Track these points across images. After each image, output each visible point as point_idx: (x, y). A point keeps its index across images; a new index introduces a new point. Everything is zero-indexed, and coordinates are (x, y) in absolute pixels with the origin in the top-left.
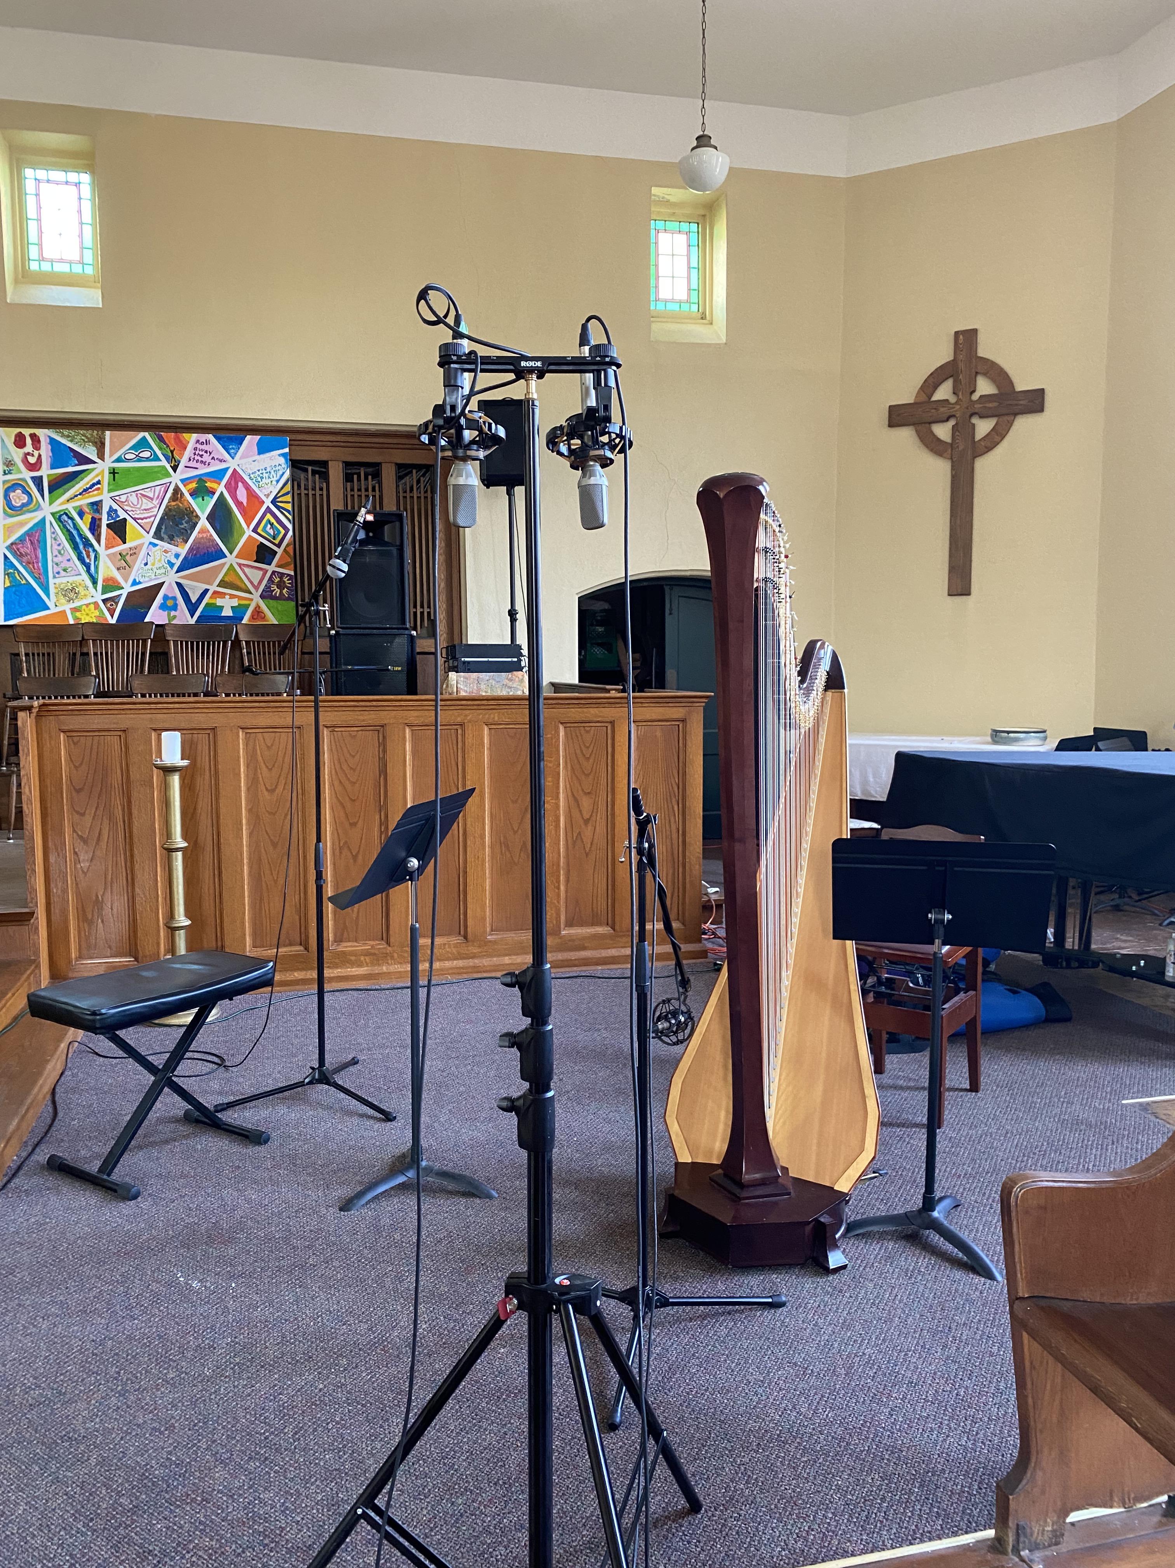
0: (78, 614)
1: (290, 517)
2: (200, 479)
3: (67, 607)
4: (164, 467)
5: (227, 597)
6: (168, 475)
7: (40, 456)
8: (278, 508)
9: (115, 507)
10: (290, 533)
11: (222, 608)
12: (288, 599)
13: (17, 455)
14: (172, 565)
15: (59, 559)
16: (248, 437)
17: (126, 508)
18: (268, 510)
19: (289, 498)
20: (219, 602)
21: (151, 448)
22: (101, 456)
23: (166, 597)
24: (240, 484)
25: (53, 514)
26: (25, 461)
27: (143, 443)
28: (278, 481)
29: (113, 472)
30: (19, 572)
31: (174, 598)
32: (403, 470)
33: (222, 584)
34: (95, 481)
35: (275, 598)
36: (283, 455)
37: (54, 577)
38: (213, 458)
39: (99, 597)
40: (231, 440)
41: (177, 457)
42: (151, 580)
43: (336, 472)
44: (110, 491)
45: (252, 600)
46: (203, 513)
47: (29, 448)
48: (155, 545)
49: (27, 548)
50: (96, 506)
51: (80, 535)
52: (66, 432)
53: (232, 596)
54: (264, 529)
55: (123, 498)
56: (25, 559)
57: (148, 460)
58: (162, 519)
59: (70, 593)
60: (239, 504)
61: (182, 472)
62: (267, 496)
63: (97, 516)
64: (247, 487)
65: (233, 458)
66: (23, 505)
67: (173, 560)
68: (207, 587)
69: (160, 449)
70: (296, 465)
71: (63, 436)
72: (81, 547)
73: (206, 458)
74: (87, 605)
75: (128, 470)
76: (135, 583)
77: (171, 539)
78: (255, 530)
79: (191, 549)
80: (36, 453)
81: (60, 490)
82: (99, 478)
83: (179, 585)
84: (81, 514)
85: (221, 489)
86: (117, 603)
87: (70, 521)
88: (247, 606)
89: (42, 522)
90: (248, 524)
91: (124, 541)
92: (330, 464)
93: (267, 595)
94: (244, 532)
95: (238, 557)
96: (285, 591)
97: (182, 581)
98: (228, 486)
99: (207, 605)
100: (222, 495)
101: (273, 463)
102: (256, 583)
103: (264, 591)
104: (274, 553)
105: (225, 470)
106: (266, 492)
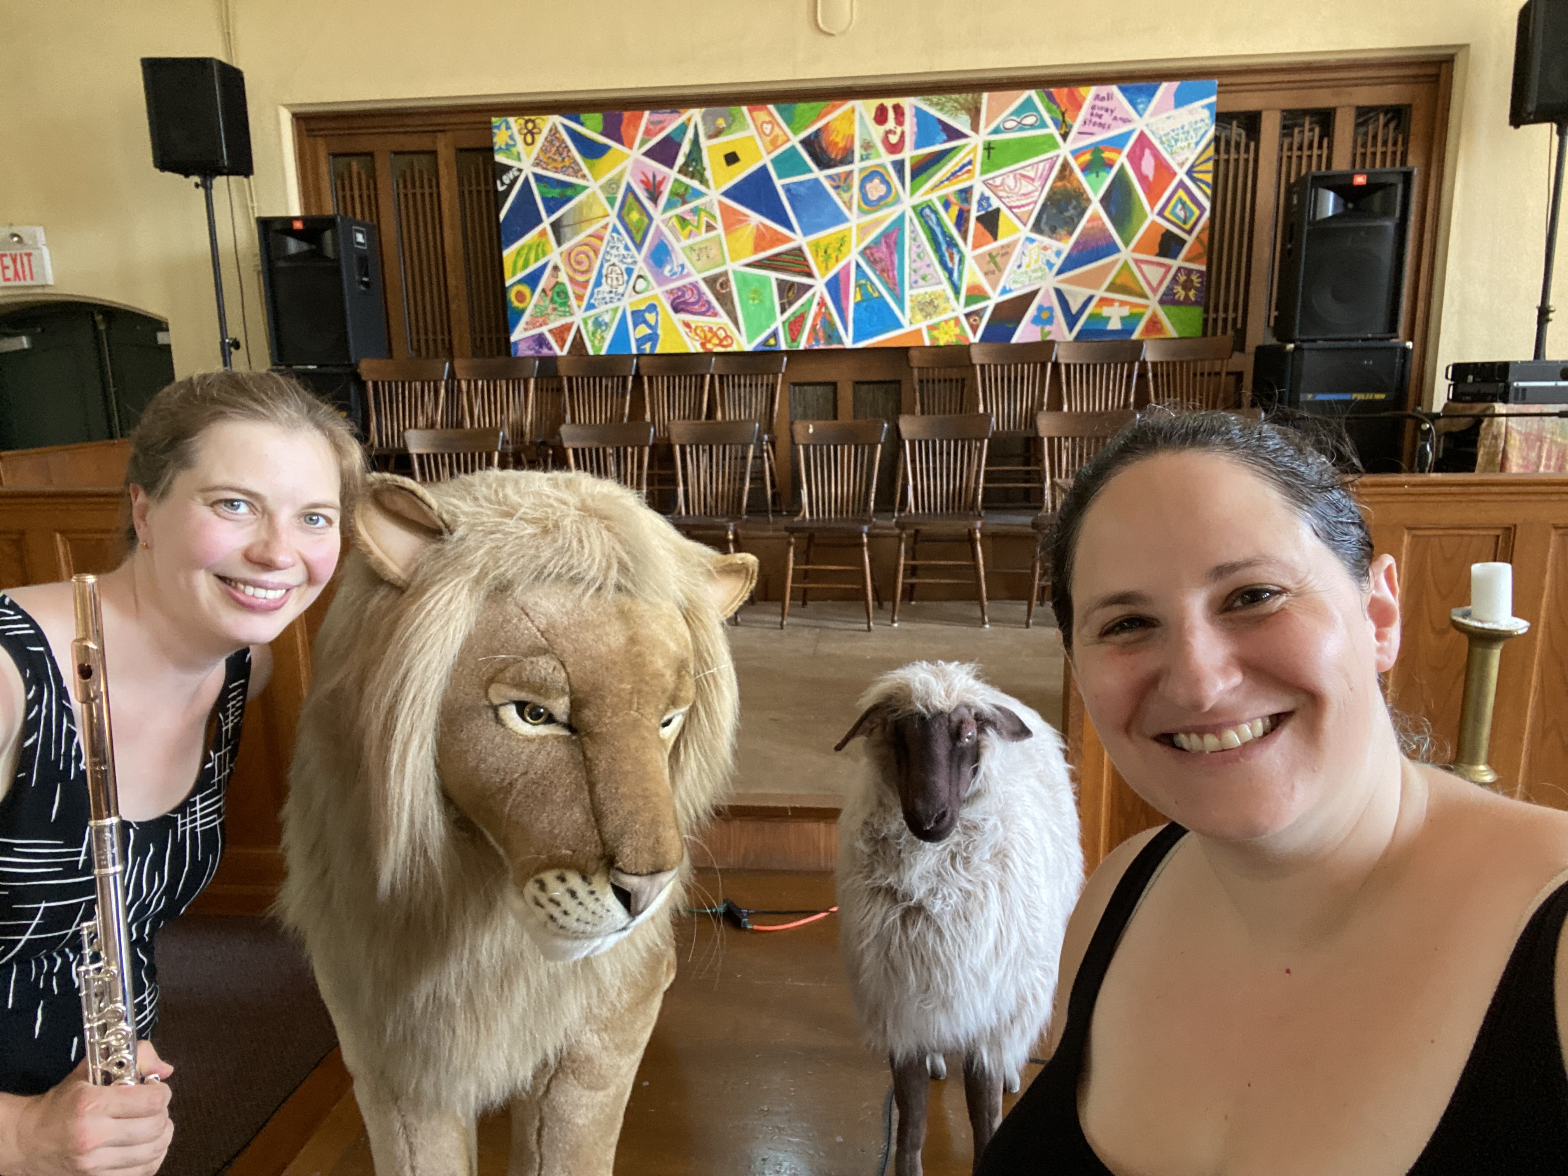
0: (935, 333)
1: (1209, 192)
2: (1096, 149)
3: (922, 324)
4: (1051, 137)
5: (1117, 304)
6: (1055, 146)
7: (903, 134)
8: (1194, 180)
9: (988, 193)
10: (1207, 214)
11: (1108, 319)
12: (1196, 303)
13: (877, 132)
14: (1050, 265)
15: (919, 264)
16: (1164, 85)
17: (1001, 194)
18: (1181, 184)
19: (1210, 166)
20: (1106, 311)
21: (1036, 109)
22: (975, 127)
23: (1040, 308)
24: (1147, 152)
25: (914, 208)
26: (886, 141)
27: (1028, 106)
28: (1197, 144)
29: (988, 148)
30: (872, 284)
31: (1051, 309)
32: (1364, 114)
33: (1112, 288)
34: (965, 161)
35: (1176, 303)
37: (911, 288)
38: (1115, 118)
39: (961, 310)
40: (1140, 91)
41: (1068, 120)
42: (1024, 286)
43: (1270, 127)
44: (983, 173)
45: (1146, 307)
46: (1096, 193)
47: (891, 123)
48: (1032, 241)
49: (882, 252)
50: (966, 194)
51: (944, 233)
52: (935, 98)
53: (1123, 303)
54: (1173, 212)
55: (998, 182)
56: (879, 266)
57: (1032, 127)
58: (1044, 206)
59: (928, 307)
60: (1142, 178)
61: (1074, 140)
62: (1181, 165)
63: (965, 206)
64: (1156, 155)
65: (1141, 115)
66: (881, 198)
67: (1053, 259)
68: (1089, 292)
69: (1049, 111)
70: (1222, 118)
71: (932, 104)
72: (944, 247)
73: (1107, 118)
74: (946, 321)
75: (1007, 143)
76: (1004, 291)
77: (1053, 232)
78: (1161, 214)
79: (1077, 243)
80: (899, 130)
81: (923, 177)
82: (971, 156)
83: (1059, 292)
84: (947, 205)
85: (1122, 160)
86: (981, 318)
87: (933, 216)
88: (1140, 316)
89: (901, 218)
90: (1152, 205)
91: (995, 237)
92: (1264, 115)
93: (1167, 300)
94: (1146, 216)
95: (1135, 250)
96: (1192, 294)
97: (1063, 287)
98: (1129, 156)
99: (1091, 316)
100: (1122, 167)
101: (1192, 119)
102: (1155, 284)
103: (1164, 294)
104: (1183, 242)
105: (1129, 134)
106: (1180, 159)
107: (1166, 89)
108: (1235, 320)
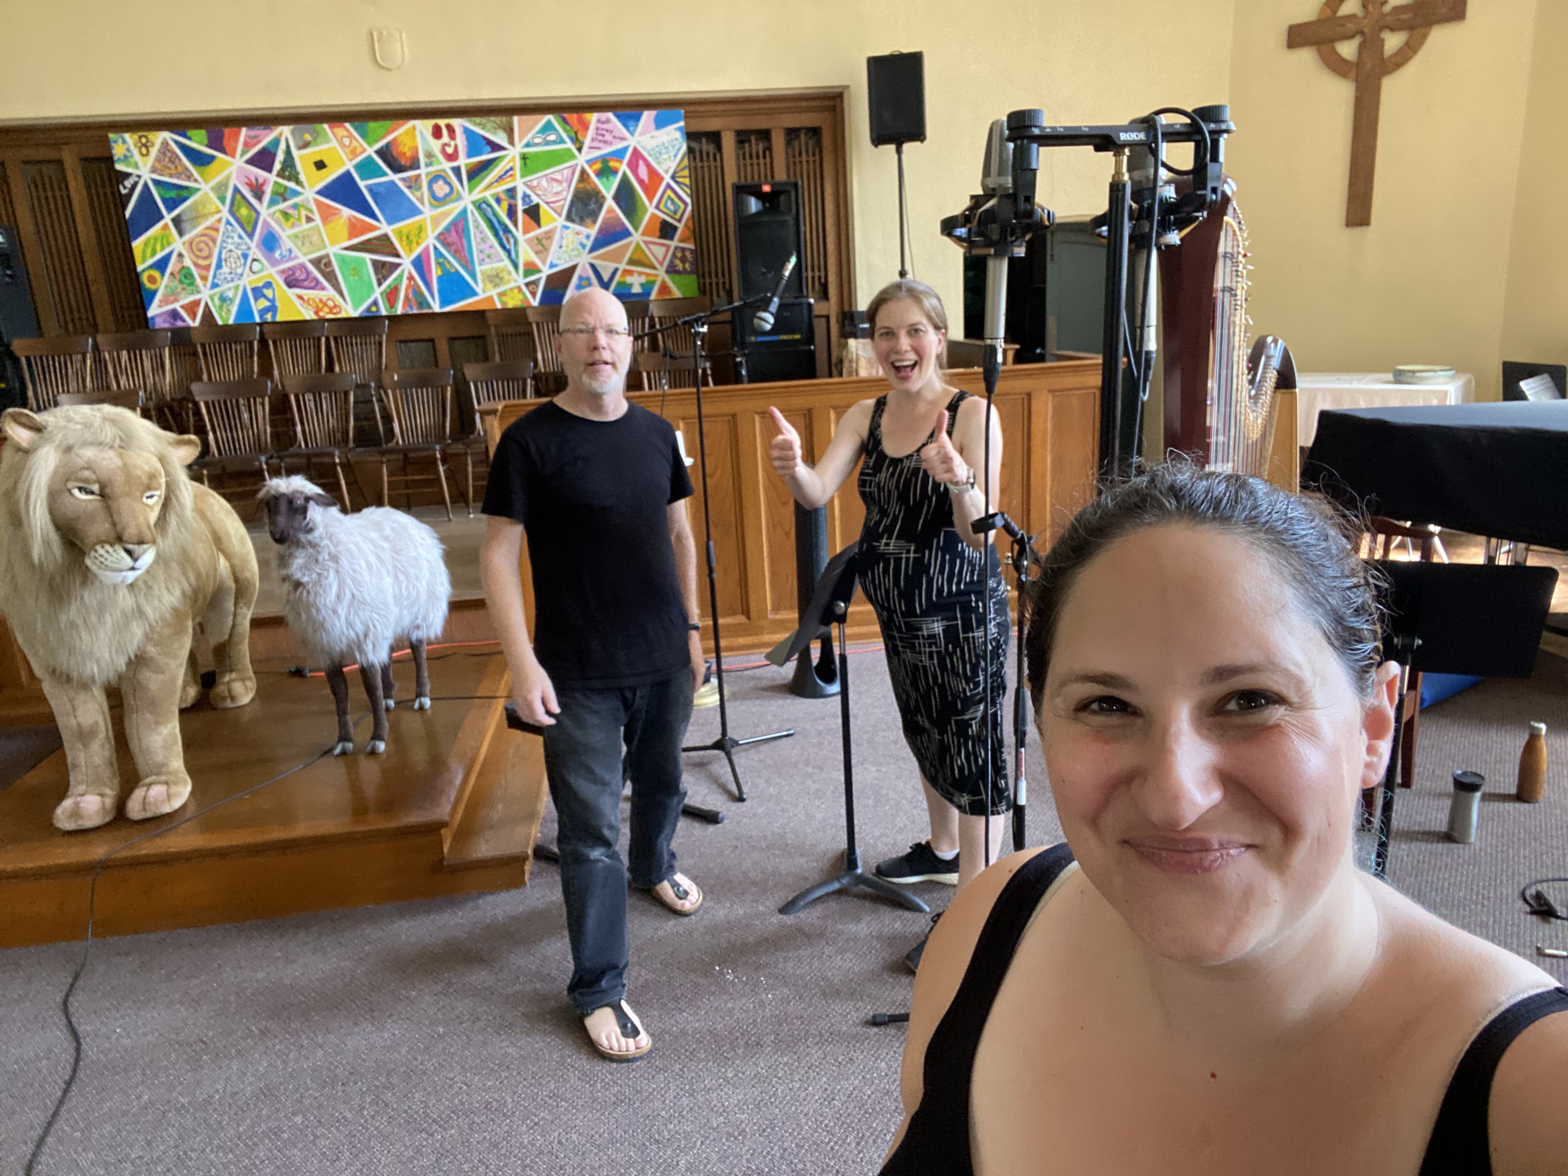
0: (504, 299)
1: (689, 191)
2: (604, 159)
3: (493, 292)
4: (569, 150)
5: (636, 274)
6: (573, 157)
7: (456, 146)
8: (677, 183)
9: (529, 192)
10: (690, 208)
11: (631, 285)
12: (691, 273)
13: (435, 145)
14: (583, 246)
15: (483, 246)
16: (646, 114)
17: (539, 192)
18: (669, 186)
19: (686, 172)
20: (629, 279)
21: (556, 130)
22: (511, 142)
23: (581, 278)
24: (641, 162)
25: (474, 203)
26: (443, 152)
27: (548, 127)
28: (675, 156)
29: (524, 158)
30: (449, 262)
31: (588, 279)
32: (792, 133)
33: (632, 262)
34: (508, 167)
35: (678, 272)
36: (679, 129)
37: (480, 264)
38: (614, 137)
39: (521, 281)
40: (630, 117)
41: (580, 138)
42: (566, 262)
43: (728, 142)
44: (522, 176)
45: (657, 276)
46: (608, 192)
47: (446, 138)
48: (567, 228)
49: (453, 238)
50: (511, 192)
51: (500, 222)
52: (478, 120)
53: (640, 274)
54: (666, 206)
55: (535, 183)
56: (453, 248)
57: (554, 142)
58: (572, 202)
59: (495, 279)
60: (641, 182)
61: (588, 153)
62: (666, 172)
63: (512, 202)
64: (648, 165)
65: (632, 134)
66: (447, 195)
67: (585, 241)
68: (615, 265)
69: (565, 131)
70: (690, 136)
71: (475, 124)
72: (501, 233)
73: (608, 137)
74: (512, 289)
75: (537, 154)
76: (552, 266)
77: (581, 221)
78: (657, 207)
79: (600, 230)
80: (452, 143)
81: (478, 179)
82: (511, 164)
83: (593, 266)
84: (498, 201)
85: (623, 168)
86: (537, 286)
87: (489, 209)
88: (653, 283)
89: (464, 211)
90: (651, 201)
91: (539, 225)
92: (723, 134)
93: (671, 270)
94: (646, 210)
95: (644, 234)
96: (687, 266)
97: (594, 262)
98: (630, 165)
99: (619, 283)
100: (625, 174)
101: (669, 138)
102: (660, 259)
103: (669, 266)
104: (675, 228)
105: (626, 148)
106: (665, 167)
107: (648, 116)
108: (724, 283)
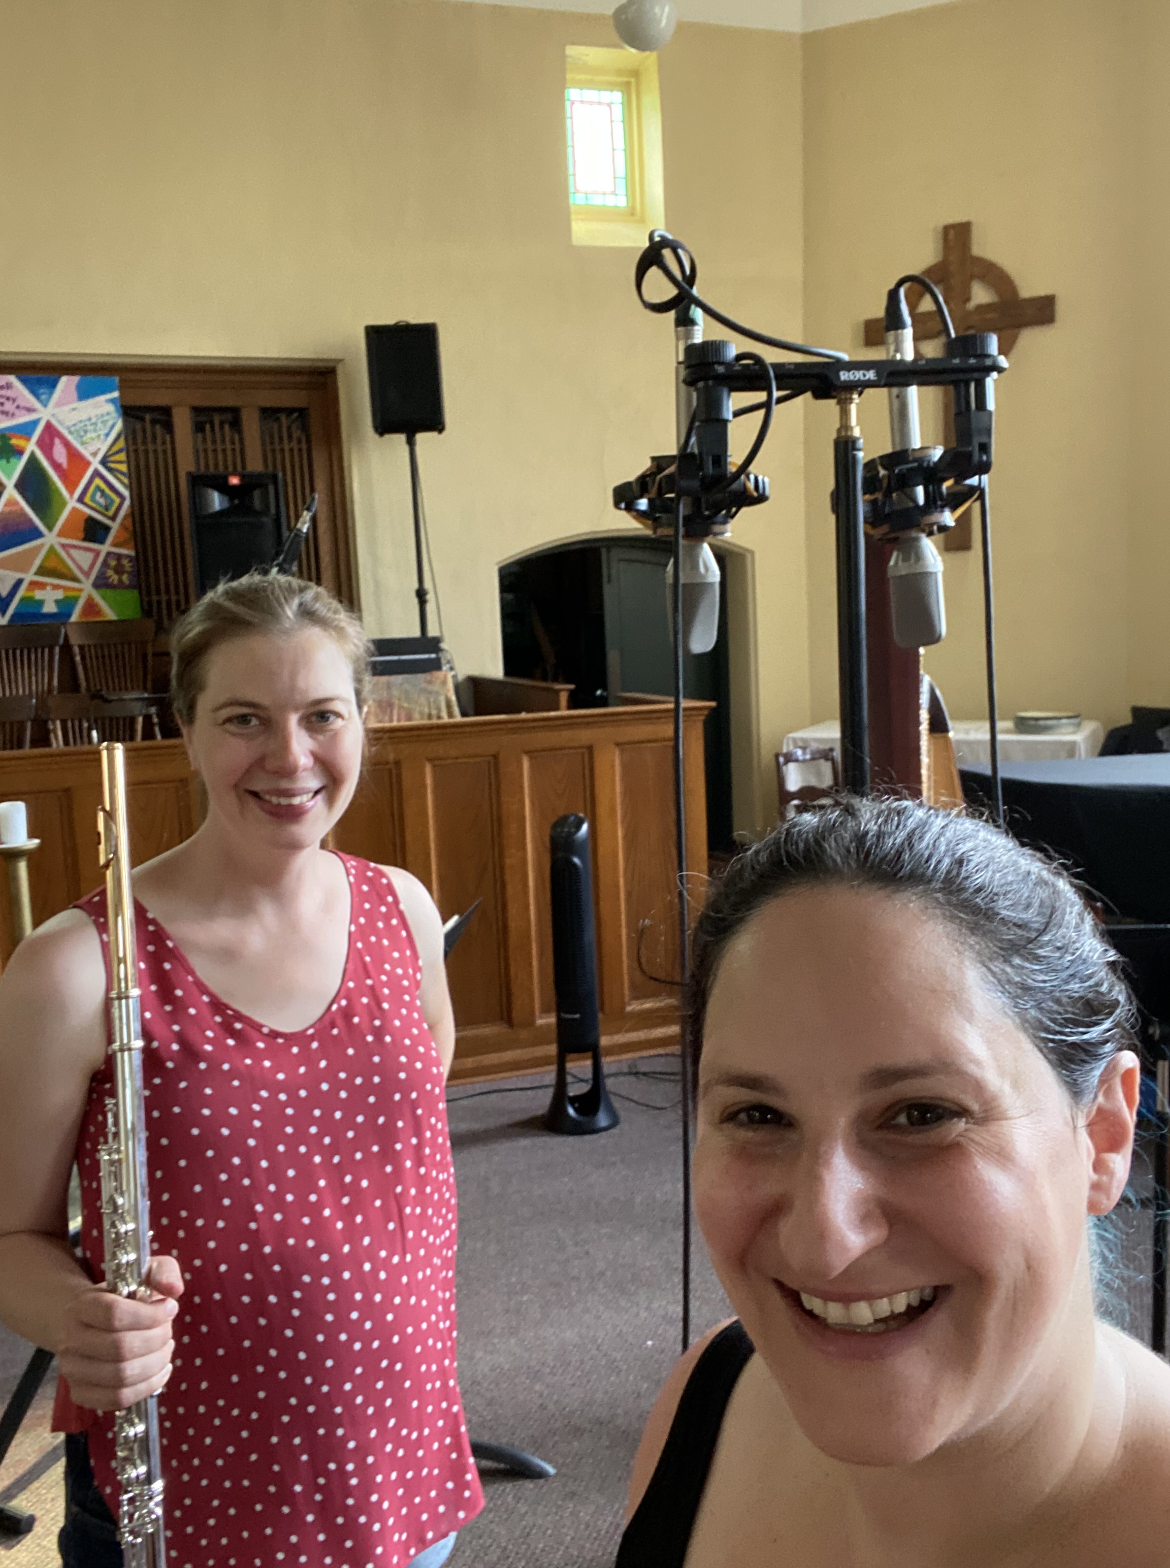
1: (126, 481)
5: (49, 588)
8: (110, 470)
10: (127, 503)
11: (41, 603)
12: (130, 587)
16: (64, 379)
18: (97, 474)
19: (122, 456)
20: (38, 595)
24: (57, 441)
28: (107, 435)
32: (269, 413)
33: (41, 571)
35: (111, 586)
36: (112, 401)
38: (18, 407)
40: (40, 382)
43: (182, 422)
45: (81, 590)
46: (9, 479)
53: (56, 587)
54: (93, 498)
60: (57, 466)
62: (94, 454)
64: (67, 444)
65: (45, 406)
68: (19, 575)
70: (128, 412)
73: (9, 406)
78: (81, 500)
85: (31, 447)
88: (76, 599)
90: (71, 493)
92: (175, 411)
93: (101, 583)
94: (64, 504)
95: (60, 534)
96: (125, 578)
98: (40, 443)
99: (23, 600)
100: (33, 455)
101: (99, 411)
102: (86, 567)
103: (97, 578)
104: (107, 529)
105: (35, 423)
106: (92, 449)
107: (67, 383)
